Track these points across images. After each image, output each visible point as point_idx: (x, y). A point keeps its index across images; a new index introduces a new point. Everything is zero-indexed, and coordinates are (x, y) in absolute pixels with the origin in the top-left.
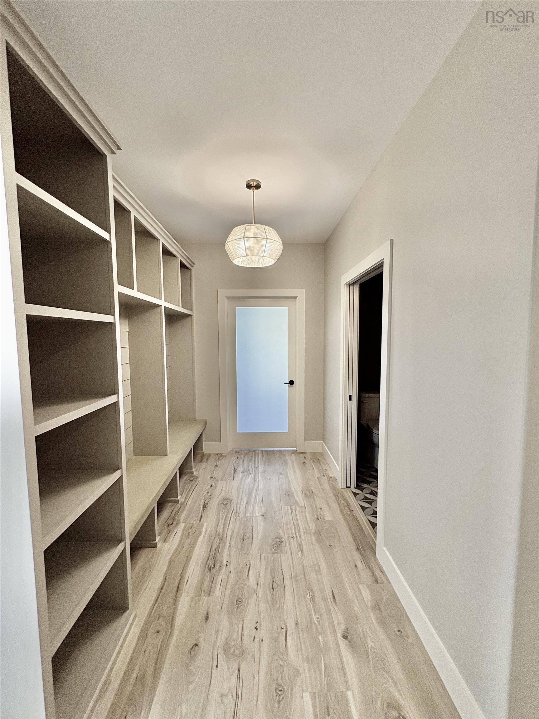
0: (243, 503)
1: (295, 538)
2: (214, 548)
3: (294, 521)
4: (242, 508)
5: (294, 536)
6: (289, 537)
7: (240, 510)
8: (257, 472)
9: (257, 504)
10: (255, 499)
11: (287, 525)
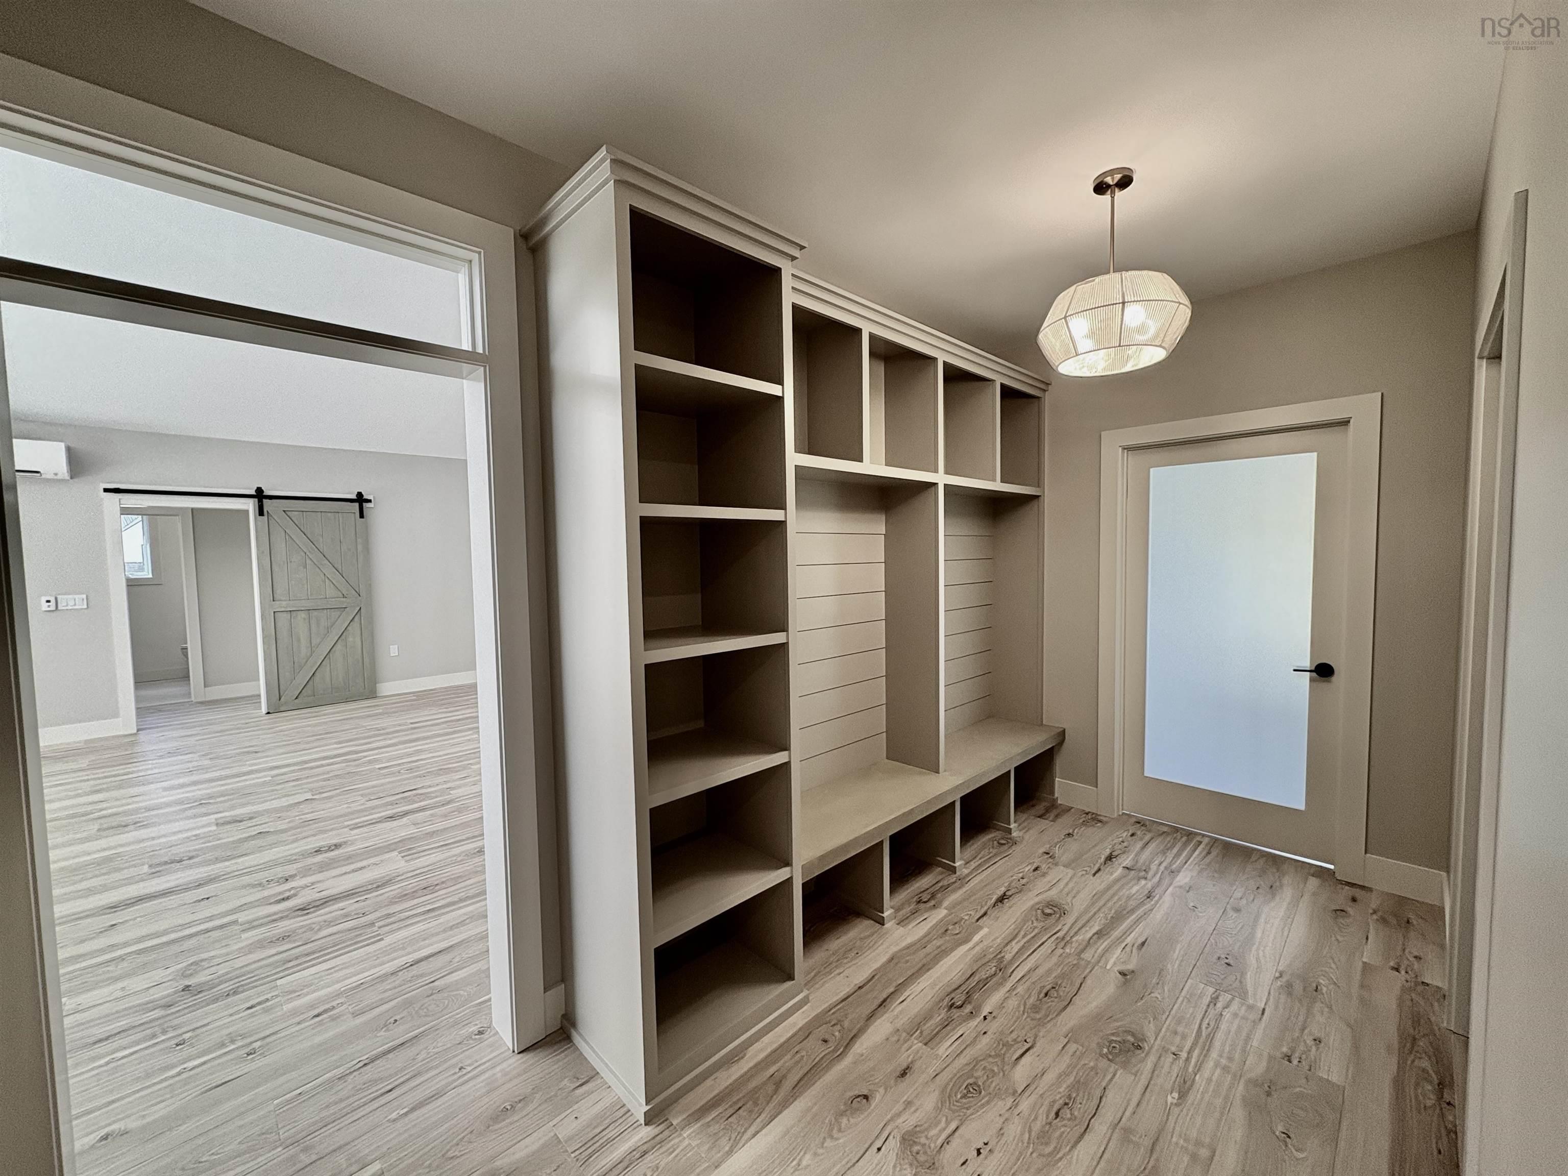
0: (1088, 929)
1: (1181, 1062)
2: (976, 978)
3: (1204, 1026)
4: (1079, 937)
5: (1184, 1055)
6: (1165, 1050)
7: (1074, 939)
8: (1166, 882)
9: (1123, 945)
10: (1126, 934)
11: (1179, 1022)
